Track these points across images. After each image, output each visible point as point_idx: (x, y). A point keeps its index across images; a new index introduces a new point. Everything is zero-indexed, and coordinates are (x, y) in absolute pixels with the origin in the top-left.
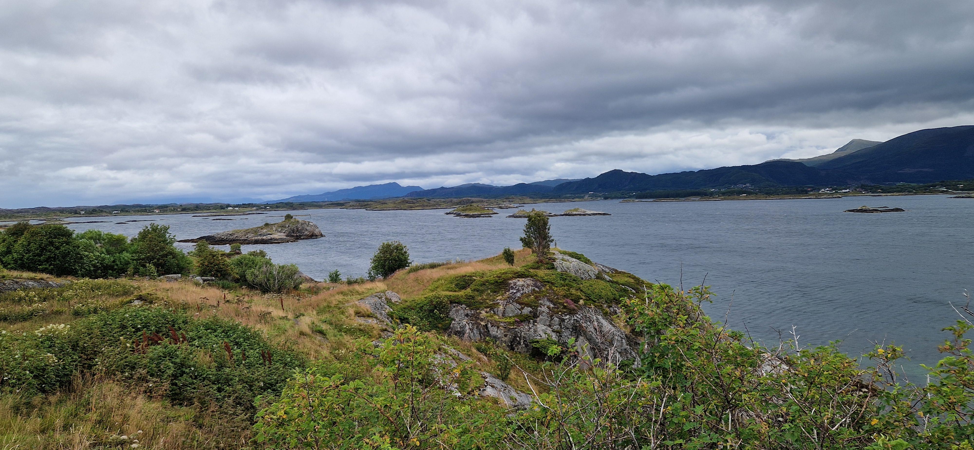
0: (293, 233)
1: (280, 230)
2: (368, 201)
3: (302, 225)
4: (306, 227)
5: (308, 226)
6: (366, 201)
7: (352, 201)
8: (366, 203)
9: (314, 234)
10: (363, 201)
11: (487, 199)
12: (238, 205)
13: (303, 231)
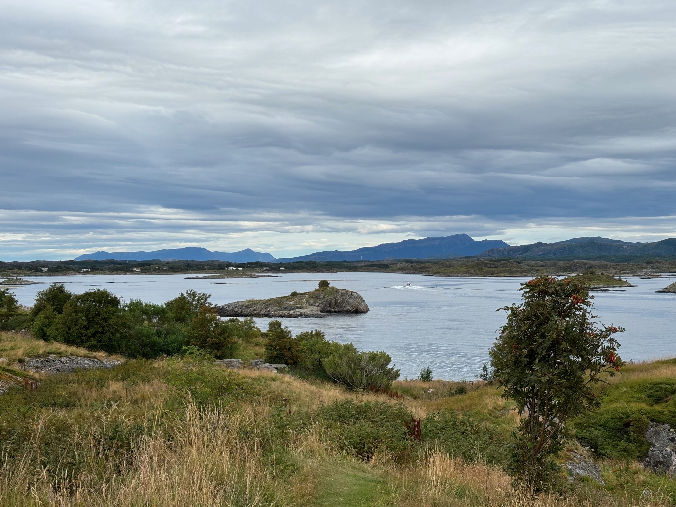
0: (330, 307)
1: (312, 302)
2: (424, 263)
3: (342, 296)
4: (347, 298)
5: (350, 298)
6: (422, 263)
7: (401, 261)
8: (422, 265)
9: (359, 310)
10: (417, 262)
11: (614, 264)
12: (242, 264)
13: (344, 305)
